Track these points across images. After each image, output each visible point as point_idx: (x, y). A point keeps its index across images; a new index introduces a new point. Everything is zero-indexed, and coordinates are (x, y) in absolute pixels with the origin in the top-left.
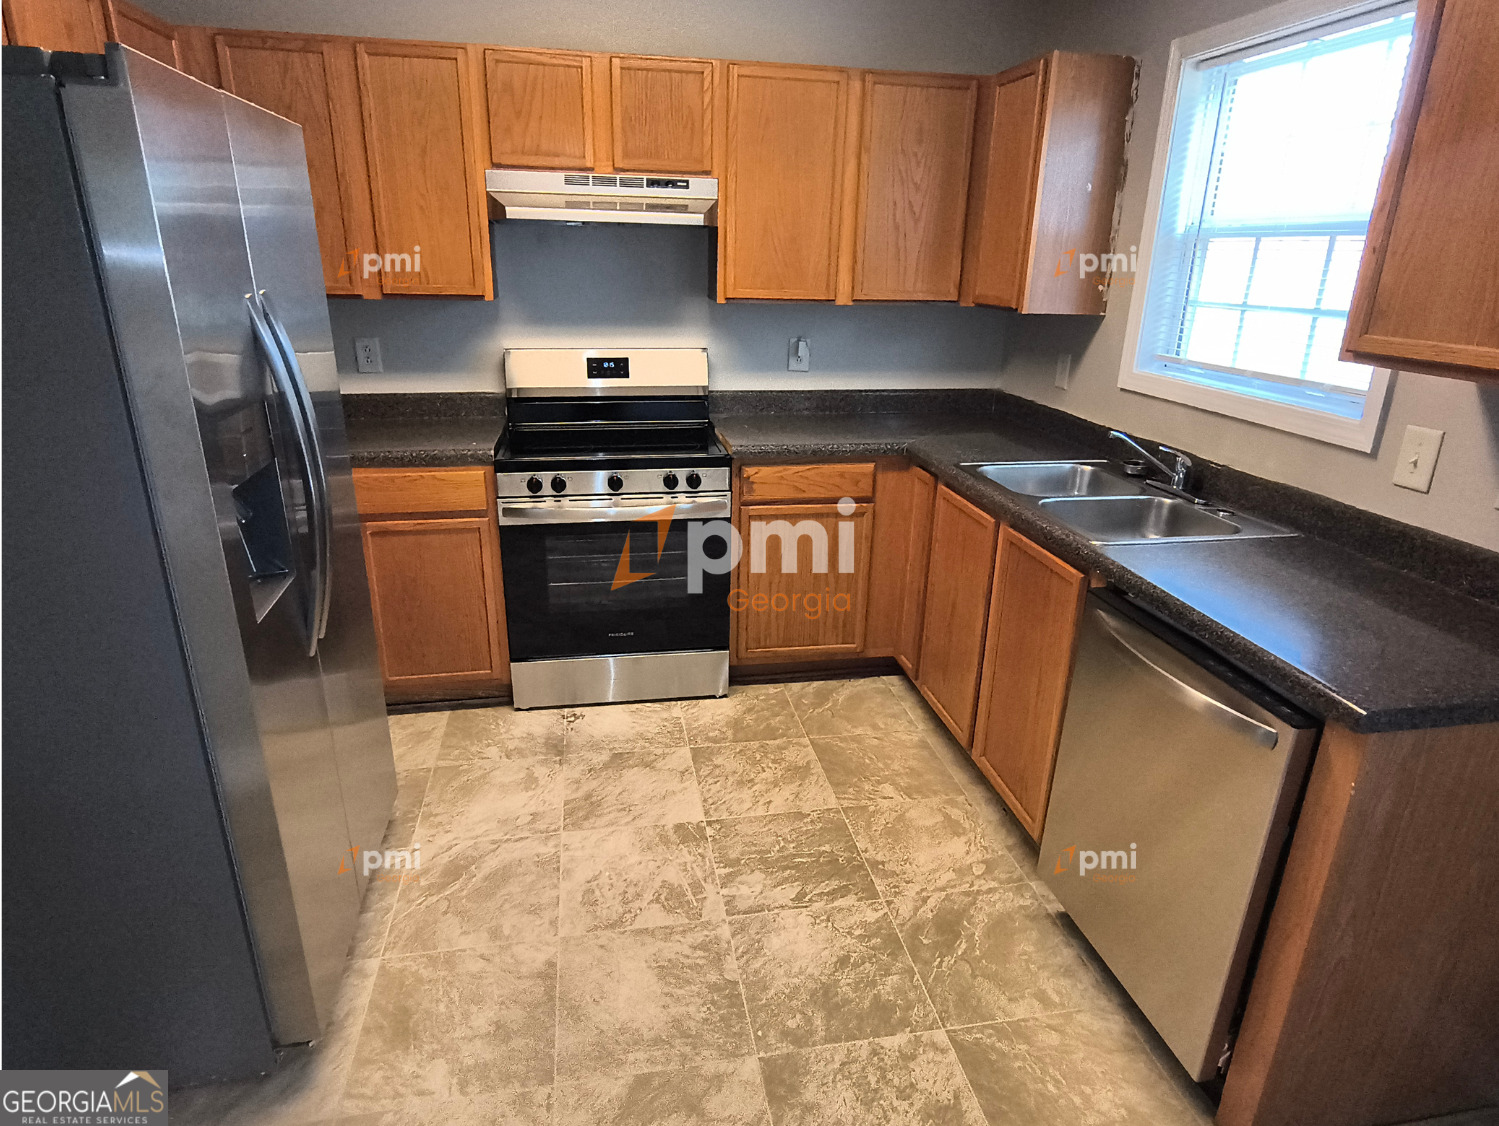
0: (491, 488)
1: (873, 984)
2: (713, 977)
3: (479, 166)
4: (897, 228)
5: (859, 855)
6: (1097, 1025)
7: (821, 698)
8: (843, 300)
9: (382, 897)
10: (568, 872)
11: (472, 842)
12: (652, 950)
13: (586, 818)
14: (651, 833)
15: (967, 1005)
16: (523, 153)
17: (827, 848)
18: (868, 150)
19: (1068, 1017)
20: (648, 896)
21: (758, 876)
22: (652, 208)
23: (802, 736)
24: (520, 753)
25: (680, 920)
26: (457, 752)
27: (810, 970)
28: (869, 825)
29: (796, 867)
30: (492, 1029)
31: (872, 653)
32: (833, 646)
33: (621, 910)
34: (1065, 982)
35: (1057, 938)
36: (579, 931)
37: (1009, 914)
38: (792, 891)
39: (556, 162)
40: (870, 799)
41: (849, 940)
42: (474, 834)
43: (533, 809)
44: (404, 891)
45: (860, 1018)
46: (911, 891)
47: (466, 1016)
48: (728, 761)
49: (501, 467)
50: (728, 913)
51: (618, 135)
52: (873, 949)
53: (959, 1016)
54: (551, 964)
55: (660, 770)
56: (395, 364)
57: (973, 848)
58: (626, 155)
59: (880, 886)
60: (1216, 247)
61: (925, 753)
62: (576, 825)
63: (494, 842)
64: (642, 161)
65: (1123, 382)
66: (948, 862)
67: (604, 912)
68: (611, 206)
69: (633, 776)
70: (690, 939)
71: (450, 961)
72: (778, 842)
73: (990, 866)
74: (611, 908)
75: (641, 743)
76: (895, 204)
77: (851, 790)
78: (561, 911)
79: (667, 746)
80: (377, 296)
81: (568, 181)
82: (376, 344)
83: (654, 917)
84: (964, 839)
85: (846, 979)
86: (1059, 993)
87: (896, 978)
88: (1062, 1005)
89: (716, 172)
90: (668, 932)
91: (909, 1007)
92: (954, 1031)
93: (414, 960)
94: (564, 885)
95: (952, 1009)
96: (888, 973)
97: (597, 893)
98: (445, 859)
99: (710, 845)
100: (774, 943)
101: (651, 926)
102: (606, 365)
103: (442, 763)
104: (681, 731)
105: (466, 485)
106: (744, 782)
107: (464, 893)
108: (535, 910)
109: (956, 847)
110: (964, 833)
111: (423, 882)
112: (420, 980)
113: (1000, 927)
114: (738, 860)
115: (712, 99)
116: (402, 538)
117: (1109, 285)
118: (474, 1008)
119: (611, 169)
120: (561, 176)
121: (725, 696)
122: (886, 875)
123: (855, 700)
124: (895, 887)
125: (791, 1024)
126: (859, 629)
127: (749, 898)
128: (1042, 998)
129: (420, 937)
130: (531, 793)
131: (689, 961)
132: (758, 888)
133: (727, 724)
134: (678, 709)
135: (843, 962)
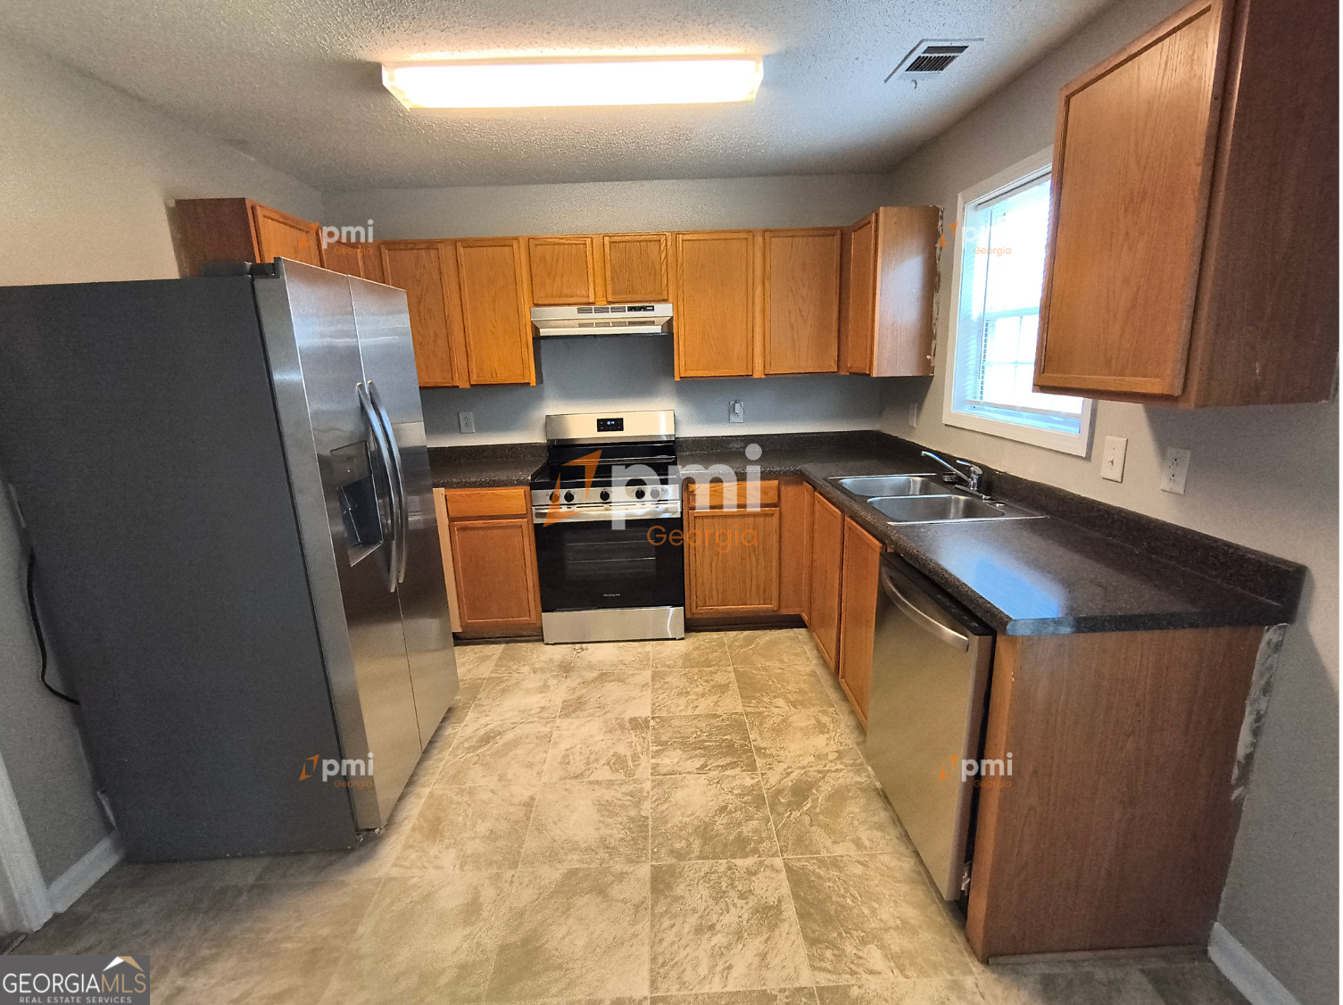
0: (528, 500)
1: (740, 824)
2: (633, 813)
3: (527, 307)
4: (792, 326)
5: (750, 742)
6: (894, 863)
7: (749, 641)
8: (758, 374)
9: (440, 752)
10: (556, 743)
11: (500, 723)
12: (598, 794)
13: (574, 711)
14: (614, 722)
15: (802, 842)
16: (552, 296)
17: (728, 737)
18: (769, 278)
19: (873, 857)
20: (603, 761)
21: (679, 752)
22: (632, 324)
23: (729, 666)
24: (543, 670)
25: (621, 776)
26: (503, 669)
27: (698, 814)
28: (761, 724)
29: (705, 748)
30: (487, 834)
31: (785, 612)
32: (755, 606)
33: (584, 768)
34: (877, 834)
35: (878, 804)
36: (554, 779)
37: (846, 786)
38: (698, 763)
39: (571, 300)
40: (766, 707)
41: (730, 796)
42: (502, 718)
43: (542, 705)
44: (454, 749)
45: (726, 846)
46: (780, 768)
47: (474, 825)
48: (675, 680)
49: (534, 486)
50: (652, 774)
51: (609, 281)
52: (745, 803)
53: (794, 850)
54: (532, 798)
55: (628, 684)
56: (482, 428)
57: (832, 742)
58: (614, 293)
59: (759, 762)
60: (1000, 323)
61: (813, 679)
62: (567, 716)
63: (514, 723)
64: (624, 296)
65: (946, 420)
66: (812, 750)
67: (573, 769)
68: (606, 325)
69: (609, 686)
70: (624, 789)
71: (472, 792)
72: (696, 732)
73: (840, 754)
74: (577, 764)
75: (620, 667)
76: (790, 312)
77: (754, 701)
78: (546, 767)
79: (637, 669)
80: (468, 387)
81: (580, 311)
82: (471, 415)
83: (604, 774)
84: (827, 736)
85: (721, 821)
86: (871, 840)
87: (755, 822)
88: (871, 848)
89: (671, 299)
90: (610, 784)
91: (761, 841)
92: (789, 859)
93: (451, 790)
94: (551, 751)
95: (790, 846)
96: (751, 818)
97: (571, 757)
98: (482, 732)
99: (651, 731)
100: (679, 795)
101: (600, 779)
102: (609, 423)
103: (493, 675)
104: (649, 660)
105: (513, 498)
106: (683, 693)
107: (489, 753)
108: (530, 766)
109: (820, 741)
110: (827, 733)
111: (466, 745)
112: (451, 802)
113: (839, 796)
114: (667, 742)
115: (666, 257)
116: (476, 532)
117: (934, 355)
118: (479, 821)
119: (605, 302)
120: (575, 308)
121: (683, 639)
122: (765, 756)
123: (773, 643)
124: (770, 764)
125: (677, 846)
126: (775, 594)
127: (669, 765)
128: (858, 843)
129: (457, 777)
130: (543, 695)
131: (620, 802)
132: (676, 760)
133: (680, 657)
134: (649, 646)
135: (723, 809)
